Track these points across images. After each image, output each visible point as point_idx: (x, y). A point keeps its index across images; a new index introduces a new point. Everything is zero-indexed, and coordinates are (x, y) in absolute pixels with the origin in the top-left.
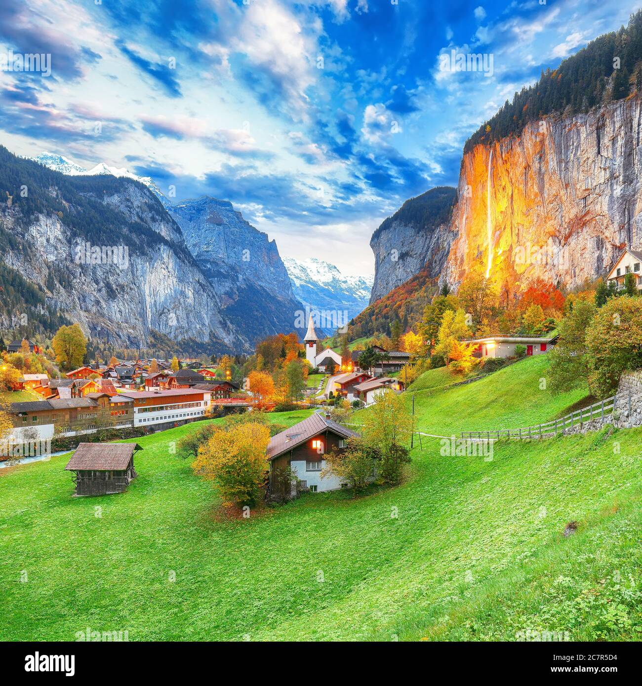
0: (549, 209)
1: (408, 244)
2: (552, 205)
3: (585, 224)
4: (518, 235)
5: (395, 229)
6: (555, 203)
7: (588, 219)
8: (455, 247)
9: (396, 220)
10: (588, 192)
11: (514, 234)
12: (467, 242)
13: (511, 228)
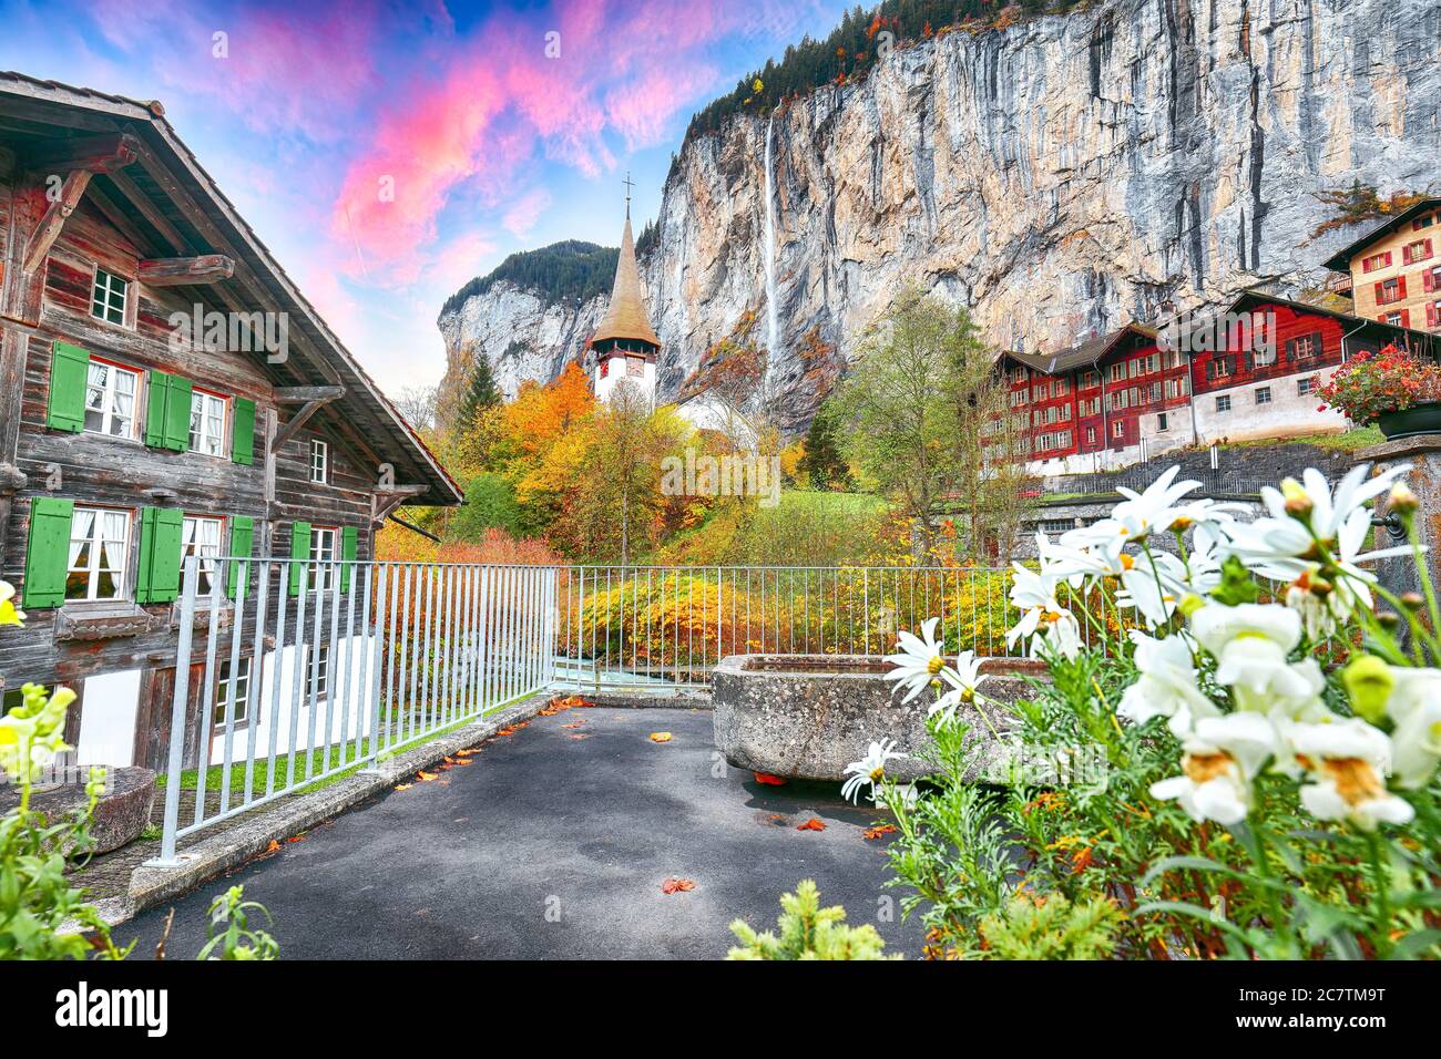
0: (945, 221)
1: (527, 327)
2: (954, 213)
3: (1052, 244)
4: (843, 285)
5: (499, 296)
6: (961, 208)
7: (1061, 234)
8: (656, 325)
9: (500, 278)
10: (1066, 175)
11: (831, 283)
12: (686, 314)
13: (825, 274)
